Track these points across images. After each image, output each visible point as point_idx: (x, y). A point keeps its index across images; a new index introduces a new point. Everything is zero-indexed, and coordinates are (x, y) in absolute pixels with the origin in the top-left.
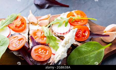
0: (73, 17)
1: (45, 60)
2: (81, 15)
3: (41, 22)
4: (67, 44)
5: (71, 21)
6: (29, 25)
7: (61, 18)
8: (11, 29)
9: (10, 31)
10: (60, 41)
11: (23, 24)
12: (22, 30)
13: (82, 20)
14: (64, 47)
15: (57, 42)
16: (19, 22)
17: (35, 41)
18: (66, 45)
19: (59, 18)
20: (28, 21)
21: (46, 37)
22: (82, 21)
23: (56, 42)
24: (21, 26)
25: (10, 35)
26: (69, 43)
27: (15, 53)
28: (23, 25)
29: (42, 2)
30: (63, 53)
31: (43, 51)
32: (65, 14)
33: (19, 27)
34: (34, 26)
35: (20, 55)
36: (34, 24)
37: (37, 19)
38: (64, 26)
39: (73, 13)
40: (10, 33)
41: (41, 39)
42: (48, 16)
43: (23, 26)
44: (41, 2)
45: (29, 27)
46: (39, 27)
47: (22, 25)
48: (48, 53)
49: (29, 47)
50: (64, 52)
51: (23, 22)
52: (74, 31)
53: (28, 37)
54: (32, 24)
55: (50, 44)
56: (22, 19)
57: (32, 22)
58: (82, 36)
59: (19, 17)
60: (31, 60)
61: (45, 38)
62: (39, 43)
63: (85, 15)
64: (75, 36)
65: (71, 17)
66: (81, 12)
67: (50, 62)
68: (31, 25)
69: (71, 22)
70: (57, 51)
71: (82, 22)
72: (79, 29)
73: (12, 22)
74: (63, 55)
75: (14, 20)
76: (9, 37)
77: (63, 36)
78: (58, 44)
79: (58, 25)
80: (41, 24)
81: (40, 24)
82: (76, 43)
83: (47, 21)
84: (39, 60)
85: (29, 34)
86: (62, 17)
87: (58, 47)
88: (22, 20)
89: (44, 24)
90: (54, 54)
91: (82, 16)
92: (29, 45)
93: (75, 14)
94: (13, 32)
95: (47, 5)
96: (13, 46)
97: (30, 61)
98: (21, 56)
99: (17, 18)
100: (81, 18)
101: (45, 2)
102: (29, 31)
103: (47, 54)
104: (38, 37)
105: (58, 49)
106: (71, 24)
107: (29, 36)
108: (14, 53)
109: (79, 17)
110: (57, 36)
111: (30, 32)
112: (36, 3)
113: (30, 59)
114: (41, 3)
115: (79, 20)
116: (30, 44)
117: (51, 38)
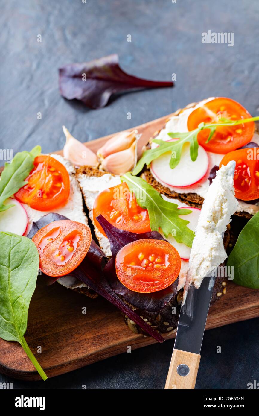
0: (208, 125)
1: (166, 286)
2: (230, 110)
3: (110, 162)
4: (220, 221)
5: (205, 140)
6: (79, 180)
7: (171, 134)
8: (26, 206)
9: (26, 213)
10: (191, 212)
11: (59, 179)
12: (63, 202)
13: (238, 127)
14: (212, 232)
15: (183, 218)
16: (46, 177)
17: (116, 229)
18: (216, 223)
19: (164, 136)
20: (71, 164)
21: (145, 209)
22: (239, 131)
23: (181, 217)
24: (54, 188)
25: (31, 226)
26: (222, 215)
27: (66, 283)
28: (62, 183)
29: (89, 88)
30: (214, 253)
31: (151, 258)
32: (178, 119)
33: (50, 194)
34: (95, 178)
35: (81, 286)
36: (92, 173)
37: (95, 152)
38: (190, 158)
39: (204, 112)
40: (28, 218)
41: (133, 219)
42: (130, 136)
43: (62, 185)
44: (84, 91)
45: (81, 186)
46: (110, 178)
47: (58, 185)
48: (169, 261)
49: (101, 252)
50: (216, 249)
51: (56, 174)
52: (227, 170)
53: (85, 218)
54: (84, 173)
55: (165, 231)
56: (52, 165)
57: (85, 168)
58: (253, 183)
59: (39, 160)
60: (122, 294)
61: (144, 215)
62: (131, 233)
63: (242, 109)
64: (234, 189)
65: (201, 125)
66: (227, 102)
67: (180, 287)
68: (83, 178)
69: (207, 142)
70: (191, 247)
71: (238, 134)
72: (240, 161)
73: (24, 180)
74: (215, 257)
75: (27, 173)
76: (28, 233)
77: (194, 194)
78: (188, 222)
79: (169, 161)
80: (113, 166)
81: (108, 166)
82: (240, 207)
83: (130, 154)
84: (148, 290)
85: (86, 210)
86: (174, 131)
87: (192, 235)
88: (52, 169)
89: (120, 164)
90: (186, 260)
91: (234, 116)
92: (99, 245)
93: (210, 113)
94: (36, 216)
95: (106, 96)
96: (55, 263)
97: (117, 298)
98: (85, 286)
99: (36, 164)
100: (234, 123)
101: (97, 87)
102: (83, 198)
103: (167, 264)
104: (120, 214)
105: (194, 242)
106: (207, 149)
107: (87, 215)
108: (61, 282)
109: (226, 121)
110: (176, 198)
111: (87, 201)
112: (70, 97)
113: (116, 291)
114: (87, 93)
115: (230, 131)
116: (100, 243)
117: (161, 209)
